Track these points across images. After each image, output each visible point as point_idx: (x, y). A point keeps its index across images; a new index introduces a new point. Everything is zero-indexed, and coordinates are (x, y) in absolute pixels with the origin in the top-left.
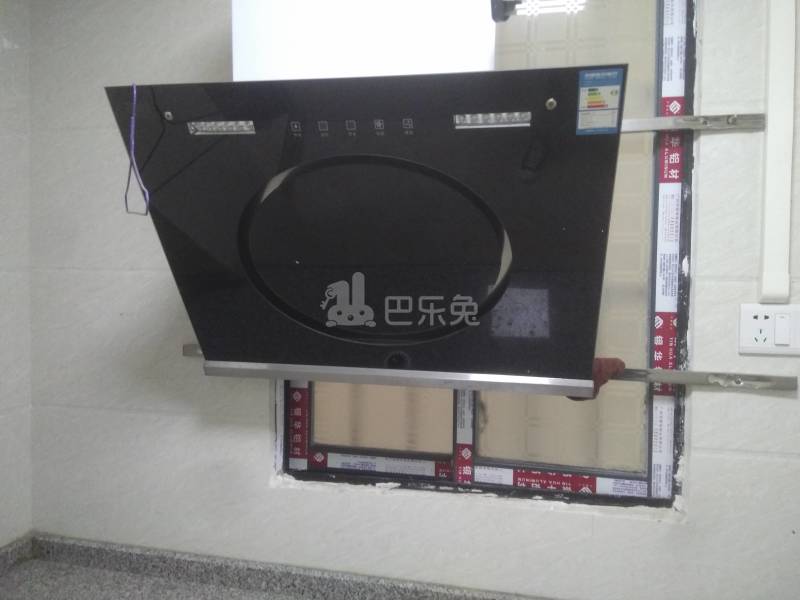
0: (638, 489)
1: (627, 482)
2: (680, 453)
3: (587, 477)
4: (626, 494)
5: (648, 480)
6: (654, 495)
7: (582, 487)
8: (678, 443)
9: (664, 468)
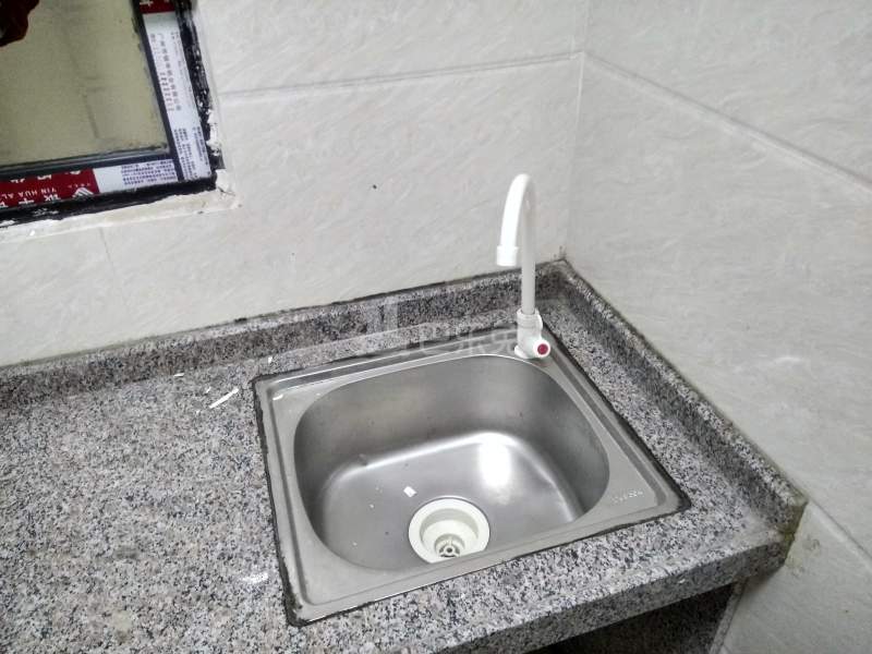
0: (162, 173)
1: (142, 165)
2: (206, 107)
3: (78, 173)
4: (146, 183)
5: (173, 155)
6: (188, 177)
7: (74, 190)
8: (201, 92)
9: (191, 133)
